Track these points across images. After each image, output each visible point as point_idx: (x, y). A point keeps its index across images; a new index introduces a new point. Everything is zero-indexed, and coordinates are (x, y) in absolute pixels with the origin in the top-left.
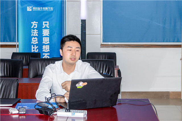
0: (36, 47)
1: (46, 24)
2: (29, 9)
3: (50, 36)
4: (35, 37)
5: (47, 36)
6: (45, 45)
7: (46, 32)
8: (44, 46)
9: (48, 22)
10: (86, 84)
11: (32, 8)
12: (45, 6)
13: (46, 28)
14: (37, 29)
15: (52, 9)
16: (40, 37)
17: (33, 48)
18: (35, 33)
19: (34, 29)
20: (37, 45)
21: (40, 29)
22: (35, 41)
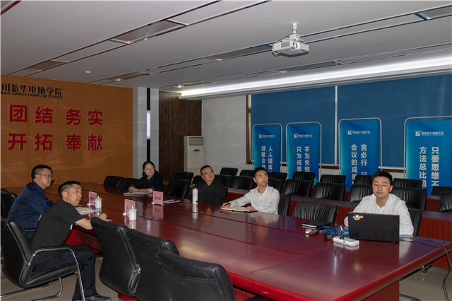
0: (424, 174)
1: (435, 150)
2: (417, 134)
3: (440, 163)
4: (423, 163)
5: (436, 163)
6: (434, 172)
7: (435, 159)
8: (433, 174)
9: (437, 148)
10: (362, 217)
11: (421, 133)
12: (435, 131)
13: (435, 154)
14: (425, 155)
15: (442, 133)
16: (429, 163)
17: (421, 174)
18: (424, 159)
19: (422, 154)
20: (425, 171)
21: (429, 155)
22: (423, 167)
